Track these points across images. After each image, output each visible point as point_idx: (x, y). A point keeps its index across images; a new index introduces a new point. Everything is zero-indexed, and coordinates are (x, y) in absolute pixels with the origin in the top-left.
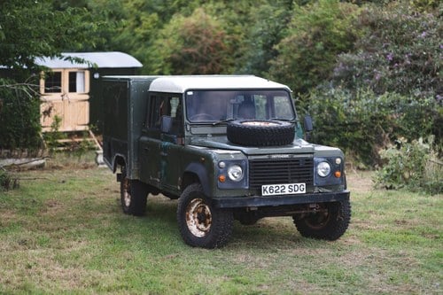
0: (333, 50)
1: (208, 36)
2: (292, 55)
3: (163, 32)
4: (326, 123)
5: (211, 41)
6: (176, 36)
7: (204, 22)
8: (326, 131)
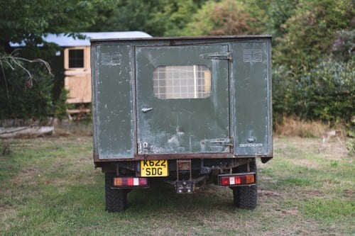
0: (334, 28)
1: (233, 18)
2: (297, 32)
3: (196, 16)
4: (317, 94)
5: (237, 23)
6: (207, 20)
7: (231, 7)
8: (316, 101)
